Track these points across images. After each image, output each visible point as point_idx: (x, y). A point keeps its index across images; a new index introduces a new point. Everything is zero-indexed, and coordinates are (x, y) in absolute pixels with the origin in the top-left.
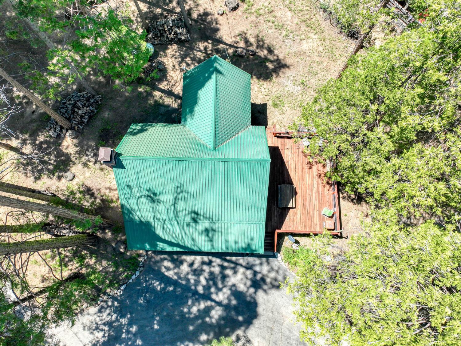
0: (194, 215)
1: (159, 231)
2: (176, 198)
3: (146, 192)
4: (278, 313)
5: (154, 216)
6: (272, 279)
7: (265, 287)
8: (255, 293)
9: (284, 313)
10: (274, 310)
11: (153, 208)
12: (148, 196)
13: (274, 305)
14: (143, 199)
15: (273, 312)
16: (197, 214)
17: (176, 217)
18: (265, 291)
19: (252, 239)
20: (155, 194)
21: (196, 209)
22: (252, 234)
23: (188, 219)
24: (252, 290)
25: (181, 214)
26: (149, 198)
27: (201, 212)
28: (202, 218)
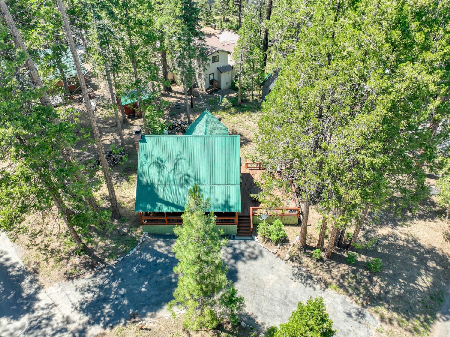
0: (187, 177)
1: (160, 192)
2: (176, 164)
3: (157, 160)
4: (259, 280)
5: (159, 180)
6: (250, 252)
7: (244, 259)
8: (235, 263)
9: (264, 280)
10: (255, 277)
11: (159, 173)
12: (158, 163)
13: (255, 274)
14: (154, 166)
15: (254, 279)
16: (189, 176)
17: (174, 179)
18: (244, 262)
19: (229, 197)
20: (162, 161)
21: (189, 172)
22: (229, 192)
23: (182, 181)
24: (232, 261)
25: (178, 177)
26: (157, 164)
27: (192, 175)
28: (192, 179)
